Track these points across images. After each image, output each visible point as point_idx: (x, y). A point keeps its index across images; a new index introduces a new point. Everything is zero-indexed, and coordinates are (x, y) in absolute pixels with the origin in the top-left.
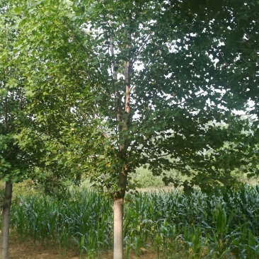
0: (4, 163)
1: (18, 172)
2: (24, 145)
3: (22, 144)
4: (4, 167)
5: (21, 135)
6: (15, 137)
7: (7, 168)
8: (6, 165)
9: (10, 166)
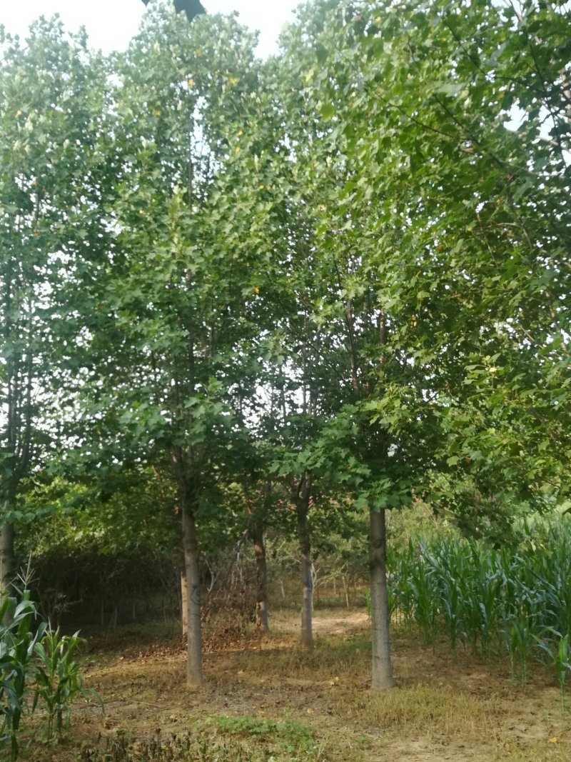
0: (356, 466)
1: (387, 484)
2: (393, 420)
3: (389, 421)
4: (356, 475)
5: (385, 401)
6: (373, 405)
7: (363, 476)
8: (359, 471)
9: (368, 472)
